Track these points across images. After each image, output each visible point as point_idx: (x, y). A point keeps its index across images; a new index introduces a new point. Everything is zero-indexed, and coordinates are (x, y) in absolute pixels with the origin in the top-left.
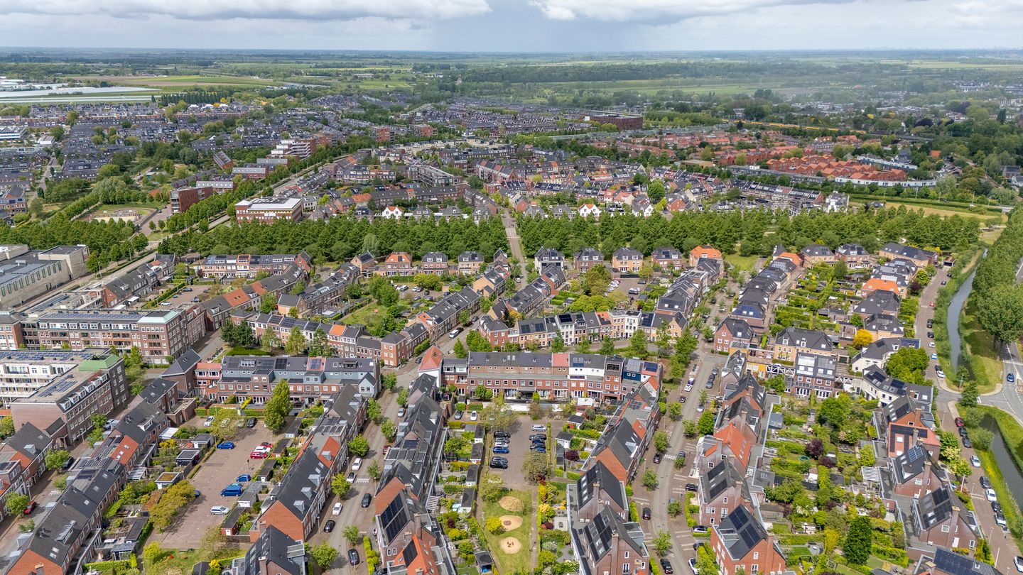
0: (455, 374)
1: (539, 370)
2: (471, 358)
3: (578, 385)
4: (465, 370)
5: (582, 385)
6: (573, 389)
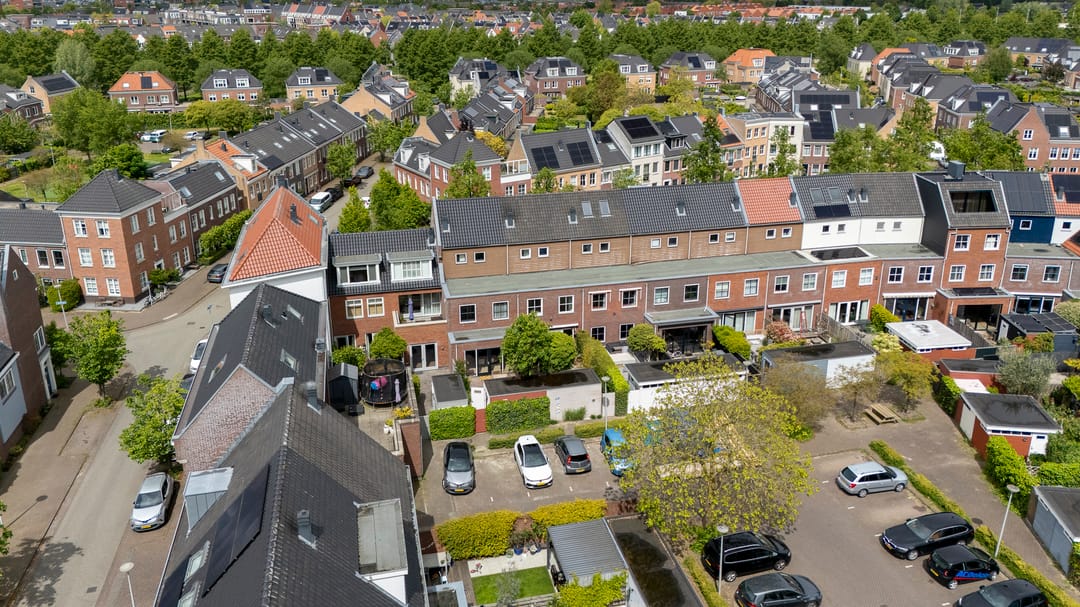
0: (386, 289)
1: (699, 243)
2: (443, 221)
3: (853, 279)
4: (425, 273)
5: (866, 278)
6: (833, 297)
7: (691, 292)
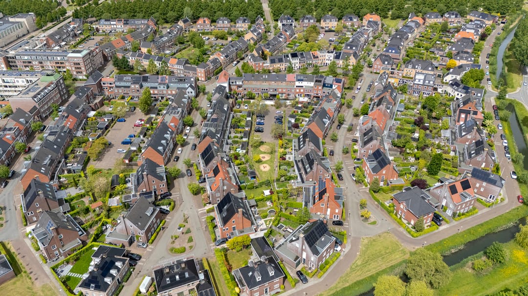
0: (236, 85)
1: (280, 83)
2: (244, 77)
3: (300, 91)
4: (241, 83)
5: (302, 91)
6: (297, 93)
7: (275, 90)
